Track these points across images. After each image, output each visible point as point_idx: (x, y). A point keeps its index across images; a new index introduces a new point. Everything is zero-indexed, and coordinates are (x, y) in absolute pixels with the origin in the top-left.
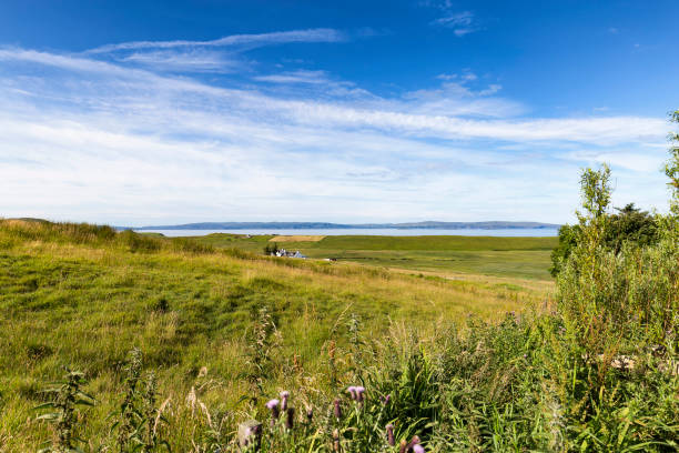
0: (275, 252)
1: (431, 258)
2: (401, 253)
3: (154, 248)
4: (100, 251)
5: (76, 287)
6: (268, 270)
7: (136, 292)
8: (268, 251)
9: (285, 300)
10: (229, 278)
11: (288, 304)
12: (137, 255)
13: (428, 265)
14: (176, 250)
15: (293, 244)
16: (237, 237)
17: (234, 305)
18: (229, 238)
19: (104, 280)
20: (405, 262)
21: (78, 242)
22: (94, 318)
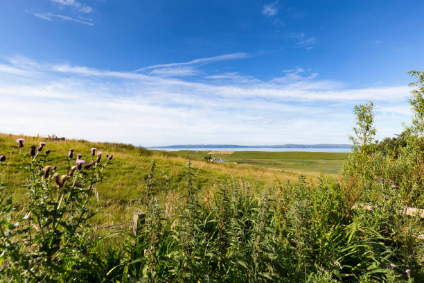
0: (210, 158)
1: (289, 163)
2: (274, 160)
3: (150, 154)
4: (126, 155)
5: (111, 169)
6: (202, 165)
7: (136, 171)
8: (206, 158)
9: (205, 178)
10: (181, 168)
11: (207, 180)
12: (142, 157)
13: (288, 166)
14: (159, 155)
15: (219, 155)
16: (192, 152)
17: (180, 179)
18: (189, 152)
19: (124, 166)
20: (276, 165)
21: (117, 151)
22: (115, 182)
